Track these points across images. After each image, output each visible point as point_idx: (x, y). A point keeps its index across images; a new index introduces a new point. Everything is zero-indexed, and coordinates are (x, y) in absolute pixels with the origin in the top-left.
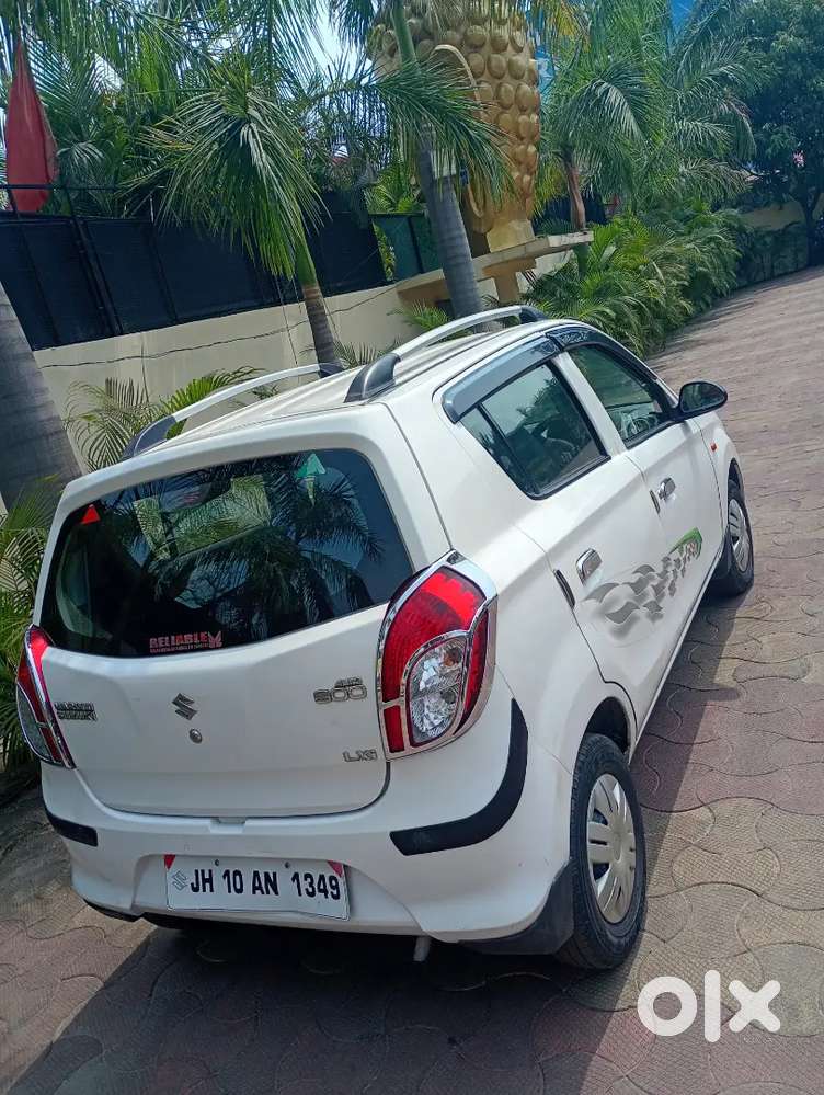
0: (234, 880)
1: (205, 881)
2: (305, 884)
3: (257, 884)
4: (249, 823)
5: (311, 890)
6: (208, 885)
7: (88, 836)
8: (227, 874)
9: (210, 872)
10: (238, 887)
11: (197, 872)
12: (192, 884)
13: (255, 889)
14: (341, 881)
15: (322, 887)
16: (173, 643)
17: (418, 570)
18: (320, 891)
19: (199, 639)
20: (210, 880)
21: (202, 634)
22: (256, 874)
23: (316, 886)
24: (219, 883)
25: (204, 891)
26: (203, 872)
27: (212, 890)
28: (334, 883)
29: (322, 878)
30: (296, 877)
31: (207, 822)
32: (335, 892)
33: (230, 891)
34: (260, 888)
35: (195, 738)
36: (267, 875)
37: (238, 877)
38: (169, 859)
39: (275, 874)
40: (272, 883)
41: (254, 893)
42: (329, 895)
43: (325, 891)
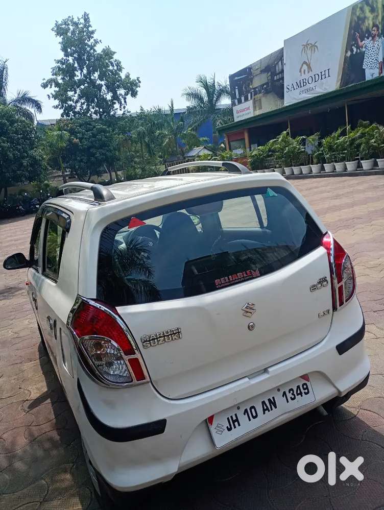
0: (251, 413)
1: (234, 422)
2: (289, 395)
3: (265, 408)
4: (270, 370)
5: (293, 397)
6: (236, 423)
8: (246, 411)
9: (236, 415)
10: (254, 415)
11: (228, 419)
12: (227, 427)
13: (264, 411)
14: (309, 384)
15: (299, 392)
16: (231, 280)
18: (297, 395)
19: (246, 274)
20: (237, 420)
21: (248, 272)
22: (263, 403)
23: (295, 393)
24: (243, 419)
25: (235, 427)
26: (232, 417)
27: (239, 425)
28: (305, 387)
29: (298, 388)
30: (284, 393)
32: (306, 391)
33: (250, 420)
34: (267, 409)
35: (250, 328)
36: (269, 400)
37: (253, 410)
38: (211, 419)
39: (273, 398)
40: (273, 403)
41: (264, 413)
42: (303, 394)
43: (301, 393)
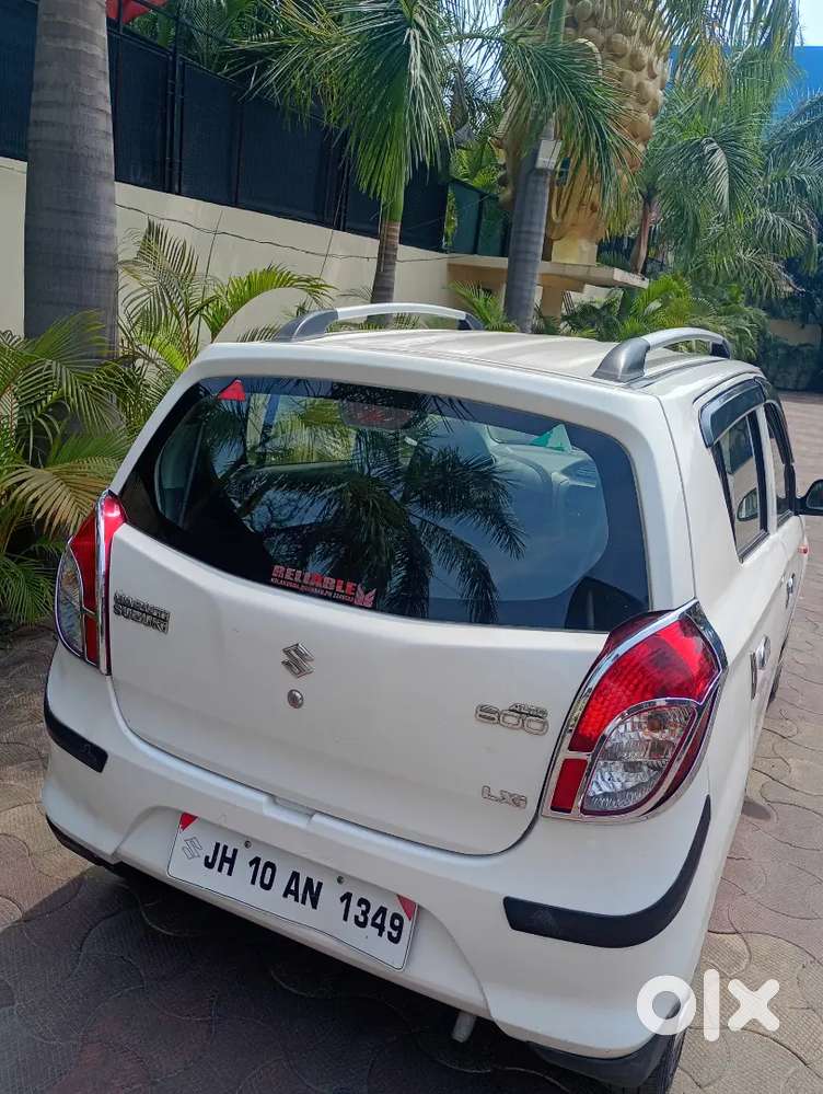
0: (263, 872)
1: (224, 859)
2: (355, 910)
3: (293, 888)
4: (317, 818)
5: (361, 919)
6: (226, 866)
7: (95, 758)
8: (256, 861)
9: (235, 851)
10: (267, 881)
11: (218, 845)
12: (207, 858)
13: (287, 892)
14: (407, 925)
15: (378, 921)
16: (305, 581)
17: (656, 609)
18: (374, 924)
19: (344, 587)
20: (232, 862)
21: (350, 585)
22: (295, 876)
23: (370, 915)
24: (243, 868)
25: (220, 869)
26: (225, 848)
27: (230, 873)
28: (397, 923)
29: (382, 911)
30: (347, 897)
31: (263, 799)
32: (395, 934)
33: (253, 882)
34: (295, 893)
35: (294, 701)
36: (309, 881)
37: (269, 871)
38: (187, 820)
39: (320, 885)
40: (313, 893)
41: (285, 895)
42: (385, 934)
43: (381, 928)
